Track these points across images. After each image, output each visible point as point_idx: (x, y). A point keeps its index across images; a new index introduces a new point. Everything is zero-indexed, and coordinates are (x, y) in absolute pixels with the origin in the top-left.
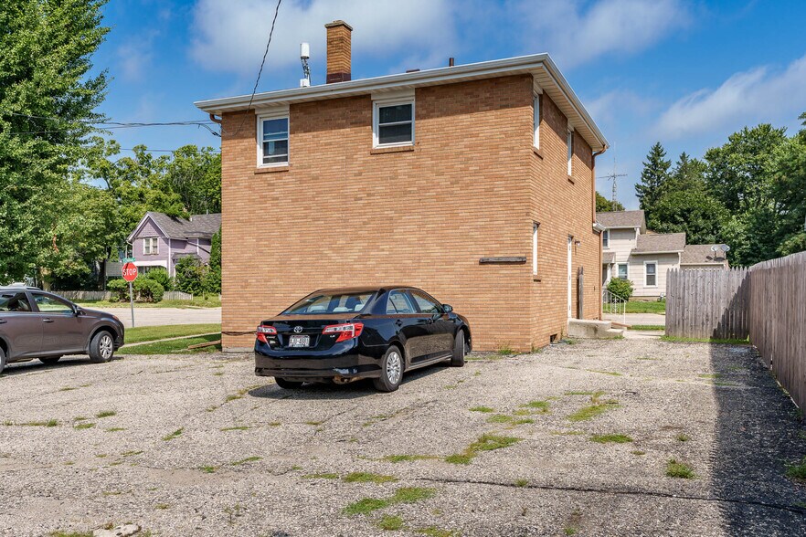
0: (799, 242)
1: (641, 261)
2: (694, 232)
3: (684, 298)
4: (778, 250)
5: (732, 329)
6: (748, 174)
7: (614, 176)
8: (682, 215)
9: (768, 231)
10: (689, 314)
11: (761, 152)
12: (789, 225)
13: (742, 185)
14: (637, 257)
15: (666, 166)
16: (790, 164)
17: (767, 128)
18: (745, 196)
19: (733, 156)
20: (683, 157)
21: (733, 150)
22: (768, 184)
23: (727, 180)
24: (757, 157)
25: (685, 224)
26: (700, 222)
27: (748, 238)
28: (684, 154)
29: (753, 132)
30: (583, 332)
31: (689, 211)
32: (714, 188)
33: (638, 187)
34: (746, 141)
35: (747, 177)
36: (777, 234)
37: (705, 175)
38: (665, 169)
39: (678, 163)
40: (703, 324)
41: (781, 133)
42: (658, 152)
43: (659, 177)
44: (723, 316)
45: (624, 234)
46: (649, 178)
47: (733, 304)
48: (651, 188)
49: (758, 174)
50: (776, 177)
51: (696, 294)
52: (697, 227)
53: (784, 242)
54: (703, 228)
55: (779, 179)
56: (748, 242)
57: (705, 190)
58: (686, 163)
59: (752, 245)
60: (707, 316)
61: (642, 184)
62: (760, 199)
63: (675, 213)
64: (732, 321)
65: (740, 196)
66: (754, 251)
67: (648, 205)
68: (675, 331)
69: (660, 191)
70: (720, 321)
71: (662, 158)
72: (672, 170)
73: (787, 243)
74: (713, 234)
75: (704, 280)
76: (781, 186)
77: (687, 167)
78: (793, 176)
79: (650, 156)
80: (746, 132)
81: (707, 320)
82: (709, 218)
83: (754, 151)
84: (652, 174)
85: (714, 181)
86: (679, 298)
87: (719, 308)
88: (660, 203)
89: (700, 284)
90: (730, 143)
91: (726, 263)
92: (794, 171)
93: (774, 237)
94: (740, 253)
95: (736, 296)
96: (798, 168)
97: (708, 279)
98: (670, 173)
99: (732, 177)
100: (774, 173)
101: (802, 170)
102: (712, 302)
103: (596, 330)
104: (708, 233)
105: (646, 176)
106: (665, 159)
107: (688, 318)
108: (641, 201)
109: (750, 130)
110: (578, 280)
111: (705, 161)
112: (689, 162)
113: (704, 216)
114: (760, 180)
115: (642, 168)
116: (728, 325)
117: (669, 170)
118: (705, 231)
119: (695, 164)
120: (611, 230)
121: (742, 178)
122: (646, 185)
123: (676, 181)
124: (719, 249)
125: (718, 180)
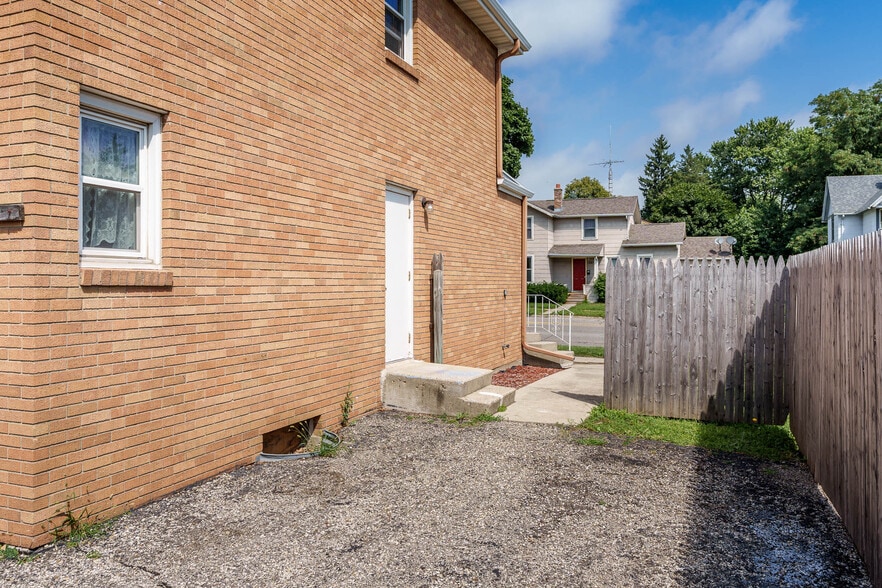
0: (812, 237)
1: (633, 254)
2: (699, 226)
3: (643, 322)
4: (789, 246)
5: (749, 398)
6: (754, 169)
7: (610, 163)
8: (686, 207)
9: (777, 226)
10: (654, 360)
11: (768, 146)
12: (800, 219)
13: (749, 179)
14: (629, 249)
15: (669, 159)
16: (801, 153)
17: (774, 121)
18: (751, 191)
19: (739, 149)
20: (687, 150)
21: (739, 144)
22: (775, 176)
23: (733, 175)
24: (764, 150)
25: (689, 217)
26: (705, 215)
27: (756, 233)
28: (688, 147)
29: (759, 124)
30: (414, 400)
31: (693, 203)
32: (719, 182)
33: (641, 180)
34: (752, 135)
35: (753, 172)
36: (787, 229)
37: (710, 170)
38: (669, 162)
39: (683, 156)
40: (684, 383)
41: (788, 126)
42: (661, 144)
43: (663, 171)
44: (730, 369)
45: (614, 224)
46: (652, 171)
47: (754, 340)
48: (655, 181)
49: (765, 167)
50: (786, 167)
51: (670, 316)
52: (701, 220)
53: (795, 238)
54: (709, 222)
55: (790, 168)
56: (756, 237)
57: (710, 183)
58: (690, 156)
59: (760, 239)
60: (693, 366)
61: (645, 177)
62: (766, 194)
63: (678, 205)
64: (750, 380)
65: (746, 191)
66: (762, 246)
67: (651, 198)
68: (625, 396)
69: (664, 184)
70: (724, 380)
71: (666, 151)
72: (676, 164)
73: (798, 238)
74: (718, 228)
75: (686, 286)
76: (791, 177)
77: (692, 160)
78: (804, 166)
79: (654, 148)
80: (752, 125)
81: (694, 375)
82: (714, 211)
83: (761, 145)
84: (656, 167)
85: (719, 175)
86: (633, 324)
87: (721, 349)
88: (663, 195)
89: (677, 295)
90: (736, 136)
91: (732, 258)
92: (804, 161)
93: (782, 232)
94: (748, 248)
95: (759, 323)
96: (809, 157)
97: (696, 283)
98: (674, 167)
99: (737, 171)
100: (782, 164)
101: (813, 160)
102: (704, 336)
103: (440, 396)
104: (712, 228)
105: (649, 169)
106: (669, 152)
107: (651, 368)
108: (645, 195)
109: (756, 123)
110: (432, 280)
111: (710, 155)
112: (693, 156)
113: (709, 209)
114: (767, 175)
115: (646, 161)
116: (740, 388)
117: (672, 164)
118: (710, 225)
119: (700, 157)
120: (599, 218)
121: (749, 173)
122: (650, 178)
123: (680, 175)
124: (724, 242)
125: (724, 175)
